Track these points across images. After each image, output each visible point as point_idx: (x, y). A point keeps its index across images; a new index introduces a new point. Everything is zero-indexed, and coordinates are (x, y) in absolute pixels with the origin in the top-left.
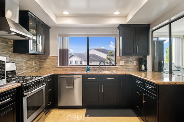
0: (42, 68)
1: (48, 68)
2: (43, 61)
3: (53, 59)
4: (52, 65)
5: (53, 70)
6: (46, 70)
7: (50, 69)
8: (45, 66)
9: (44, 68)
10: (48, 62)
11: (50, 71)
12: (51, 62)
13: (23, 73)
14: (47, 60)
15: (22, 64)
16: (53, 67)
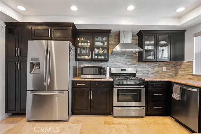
0: (178, 75)
1: (183, 75)
2: (178, 67)
3: (187, 65)
4: (187, 71)
5: (187, 78)
6: (181, 77)
7: (185, 76)
8: (180, 72)
9: (179, 75)
10: (183, 68)
11: (184, 78)
12: (186, 68)
13: (148, 76)
14: (182, 67)
15: (148, 70)
16: (187, 75)
